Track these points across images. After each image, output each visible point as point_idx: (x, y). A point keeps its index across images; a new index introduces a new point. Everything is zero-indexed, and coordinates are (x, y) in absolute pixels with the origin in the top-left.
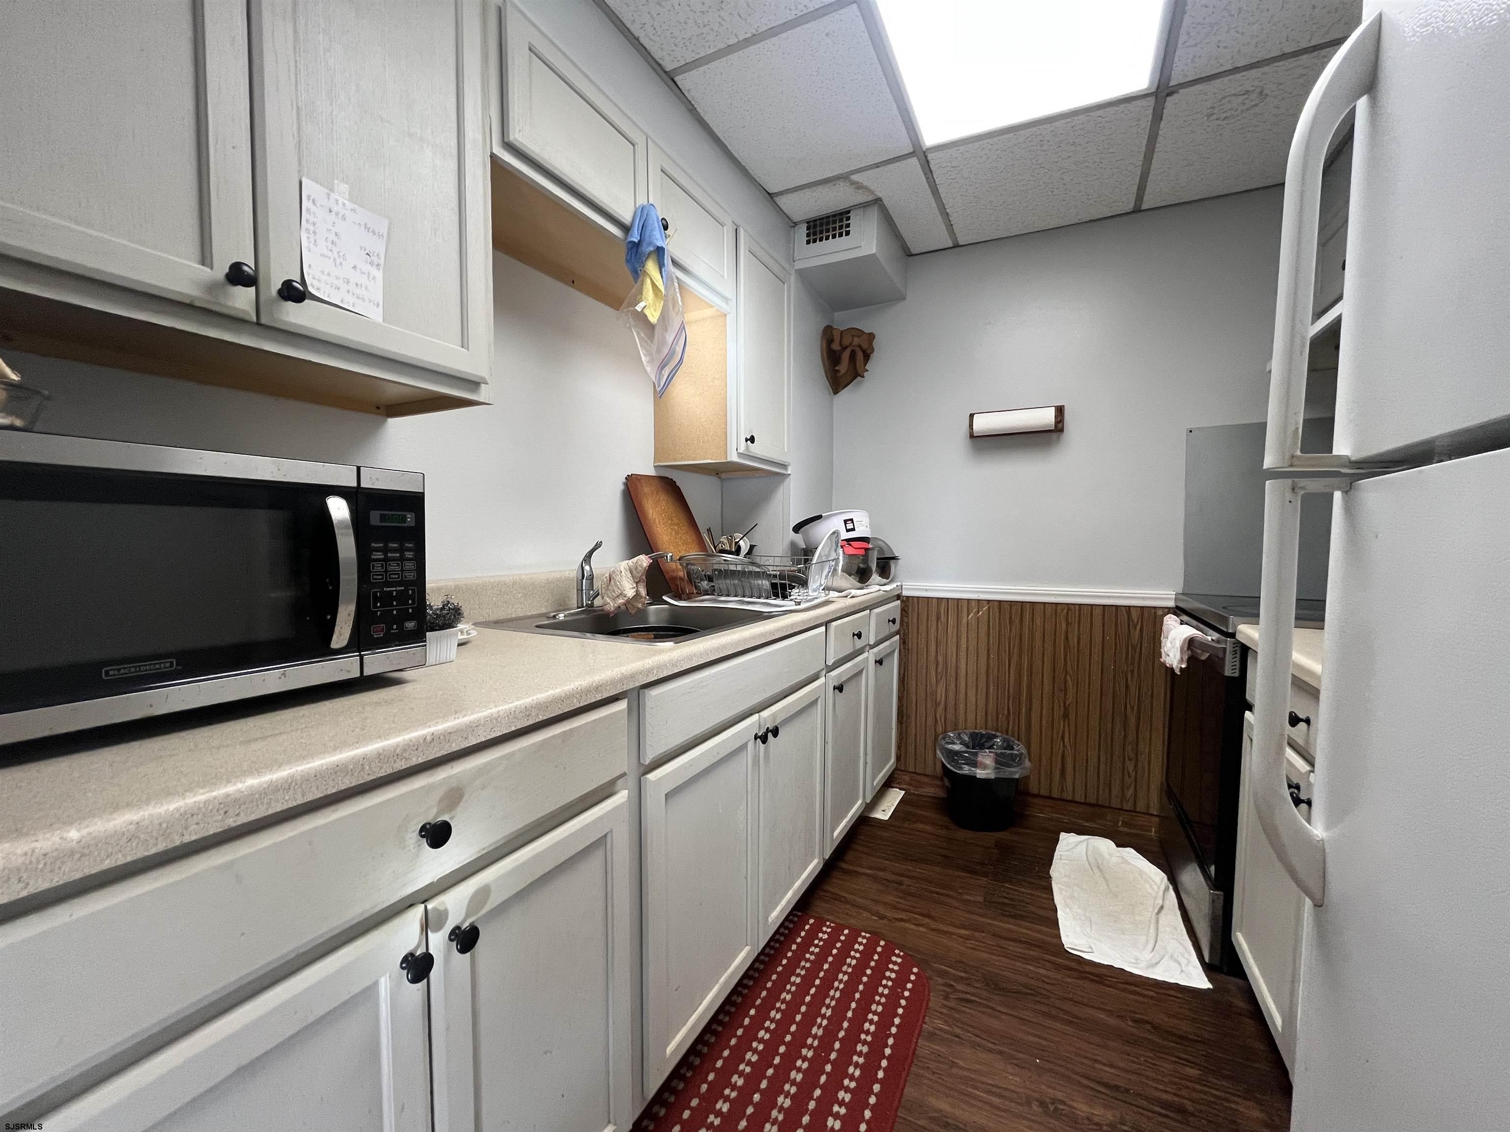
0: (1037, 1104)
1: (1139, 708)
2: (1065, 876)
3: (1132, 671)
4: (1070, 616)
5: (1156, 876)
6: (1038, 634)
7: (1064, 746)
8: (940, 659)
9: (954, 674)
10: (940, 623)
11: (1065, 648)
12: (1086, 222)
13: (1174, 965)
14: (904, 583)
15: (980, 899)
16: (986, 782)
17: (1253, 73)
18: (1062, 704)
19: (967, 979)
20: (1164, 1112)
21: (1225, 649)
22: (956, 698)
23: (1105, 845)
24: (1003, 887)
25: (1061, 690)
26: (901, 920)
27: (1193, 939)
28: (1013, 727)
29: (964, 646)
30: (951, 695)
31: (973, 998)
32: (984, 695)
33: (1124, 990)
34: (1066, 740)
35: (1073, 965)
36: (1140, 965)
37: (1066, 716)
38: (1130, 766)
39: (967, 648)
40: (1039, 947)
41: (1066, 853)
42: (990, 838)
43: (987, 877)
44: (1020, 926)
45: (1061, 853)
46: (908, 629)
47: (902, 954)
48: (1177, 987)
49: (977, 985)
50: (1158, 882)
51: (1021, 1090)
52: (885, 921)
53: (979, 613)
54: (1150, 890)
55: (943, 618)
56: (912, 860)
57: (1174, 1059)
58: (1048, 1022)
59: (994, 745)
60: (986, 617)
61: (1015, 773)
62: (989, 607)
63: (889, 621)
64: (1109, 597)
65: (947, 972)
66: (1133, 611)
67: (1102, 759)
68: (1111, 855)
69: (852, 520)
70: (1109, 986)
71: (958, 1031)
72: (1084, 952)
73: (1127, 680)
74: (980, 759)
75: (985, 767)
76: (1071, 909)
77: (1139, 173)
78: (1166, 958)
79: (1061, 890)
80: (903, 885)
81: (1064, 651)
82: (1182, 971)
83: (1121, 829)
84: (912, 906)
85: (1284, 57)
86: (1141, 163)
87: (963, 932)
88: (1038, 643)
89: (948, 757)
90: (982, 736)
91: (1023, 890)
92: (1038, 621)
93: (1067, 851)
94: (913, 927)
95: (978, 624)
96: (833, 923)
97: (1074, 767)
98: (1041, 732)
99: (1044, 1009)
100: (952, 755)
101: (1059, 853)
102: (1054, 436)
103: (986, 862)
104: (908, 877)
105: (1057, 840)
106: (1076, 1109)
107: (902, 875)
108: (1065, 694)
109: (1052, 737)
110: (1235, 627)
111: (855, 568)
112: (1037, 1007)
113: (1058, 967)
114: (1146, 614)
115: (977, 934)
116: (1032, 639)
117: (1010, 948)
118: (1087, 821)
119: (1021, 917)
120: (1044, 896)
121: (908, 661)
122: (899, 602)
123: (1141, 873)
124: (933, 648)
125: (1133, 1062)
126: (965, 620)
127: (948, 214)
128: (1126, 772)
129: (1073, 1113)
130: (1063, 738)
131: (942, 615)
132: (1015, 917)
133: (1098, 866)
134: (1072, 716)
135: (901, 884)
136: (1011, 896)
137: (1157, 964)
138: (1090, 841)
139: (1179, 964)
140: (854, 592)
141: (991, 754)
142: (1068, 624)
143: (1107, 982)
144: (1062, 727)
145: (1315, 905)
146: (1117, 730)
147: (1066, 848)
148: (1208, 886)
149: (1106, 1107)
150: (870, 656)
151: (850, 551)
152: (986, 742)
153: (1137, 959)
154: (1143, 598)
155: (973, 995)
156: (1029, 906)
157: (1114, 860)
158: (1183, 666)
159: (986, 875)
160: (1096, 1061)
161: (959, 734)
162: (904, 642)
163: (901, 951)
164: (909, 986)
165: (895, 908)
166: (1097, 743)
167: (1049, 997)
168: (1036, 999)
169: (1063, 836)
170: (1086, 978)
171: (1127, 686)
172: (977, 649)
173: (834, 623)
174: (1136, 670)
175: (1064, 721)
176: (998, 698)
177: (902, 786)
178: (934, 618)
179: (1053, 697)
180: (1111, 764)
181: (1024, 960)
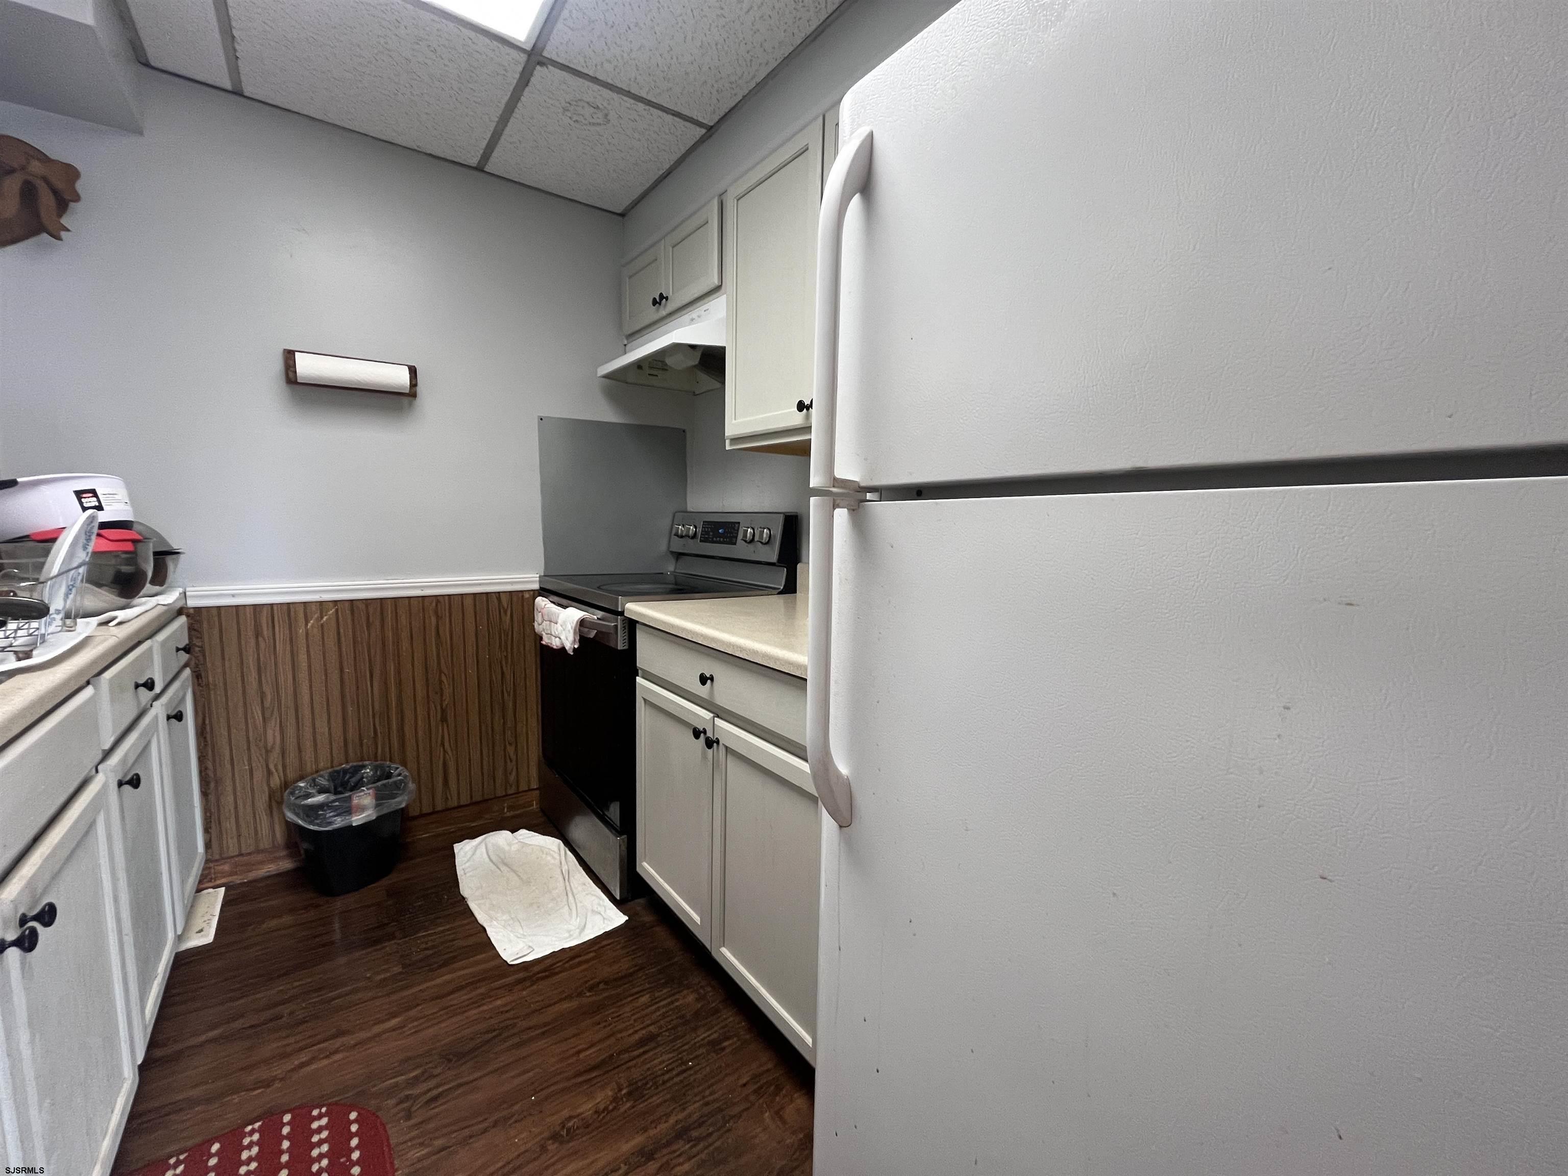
0: (550, 1142)
1: (515, 691)
2: (478, 888)
3: (506, 657)
4: (439, 609)
5: (553, 844)
6: (405, 635)
7: (445, 751)
8: (268, 689)
9: (291, 704)
10: (260, 639)
11: (437, 645)
12: (426, 154)
13: (598, 918)
14: (188, 589)
15: (397, 969)
16: (365, 827)
17: (606, 93)
18: (439, 707)
19: (423, 1073)
20: (641, 1050)
21: (616, 626)
22: (298, 737)
23: (501, 838)
24: (419, 938)
25: (436, 693)
26: (303, 1065)
27: (600, 885)
28: (383, 749)
29: (304, 665)
30: (291, 731)
31: (440, 1090)
32: (340, 720)
33: (572, 968)
34: (447, 744)
35: (521, 975)
36: (575, 935)
37: (444, 719)
38: (511, 750)
39: (310, 666)
40: (484, 979)
41: (467, 865)
42: (377, 891)
43: (394, 938)
44: (455, 970)
45: (463, 867)
46: (204, 656)
47: (324, 1110)
48: (607, 935)
49: (439, 1070)
50: (556, 849)
51: (530, 1145)
52: (277, 1085)
53: (322, 618)
54: (553, 861)
55: (266, 632)
56: (279, 977)
57: (629, 999)
58: (524, 1051)
59: (363, 778)
60: (333, 623)
61: (400, 803)
62: (337, 611)
63: (178, 650)
64: (480, 584)
65: (396, 1085)
66: (503, 597)
67: (485, 752)
68: (510, 845)
69: (93, 492)
70: (561, 972)
71: (439, 1143)
72: (525, 956)
73: (502, 667)
74: (355, 801)
75: (362, 809)
76: (496, 919)
77: (492, 129)
78: (589, 914)
79: (479, 905)
80: (282, 1017)
81: (437, 648)
82: (604, 919)
83: (508, 814)
84: (310, 1037)
85: (629, 94)
86: (497, 119)
87: (394, 1022)
88: (405, 645)
89: (308, 816)
90: (345, 771)
91: (441, 929)
92: (403, 620)
93: (468, 861)
94: (325, 1062)
95: (323, 633)
96: (182, 1153)
97: (457, 770)
98: (418, 746)
99: (516, 1040)
100: (312, 812)
101: (461, 868)
102: (405, 400)
103: (386, 921)
104: (283, 1002)
105: (453, 856)
106: (582, 1113)
107: (276, 1005)
108: (442, 695)
109: (431, 747)
110: (623, 606)
111: (110, 574)
112: (507, 1044)
113: (510, 988)
114: (515, 599)
115: (413, 1013)
116: (397, 642)
117: (455, 1002)
118: (473, 821)
119: (454, 959)
120: (465, 922)
121: (209, 703)
122: (183, 619)
123: (541, 849)
124: (252, 677)
125: (605, 1027)
126: (301, 631)
127: (233, 37)
128: (508, 757)
129: (583, 1119)
130: (443, 745)
131: (265, 628)
132: (445, 964)
133: (502, 862)
134: (451, 720)
135: (279, 1017)
136: (430, 944)
137: (585, 926)
138: (487, 840)
139: (600, 913)
140: (121, 615)
141: (371, 791)
142: (438, 618)
143: (557, 970)
144: (440, 731)
145: (841, 827)
146: (497, 718)
147: (466, 859)
148: (614, 835)
149: (603, 1088)
150: (159, 710)
151: (105, 546)
152: (350, 778)
153: (569, 931)
154: (512, 583)
155: (437, 1087)
156: (454, 942)
157: (515, 848)
158: (576, 646)
159: (392, 937)
160: (579, 1052)
161: (314, 780)
162: (197, 676)
163: (320, 1107)
164: (354, 1142)
165: (284, 1056)
166: (478, 738)
167: (514, 1025)
168: (503, 1036)
169: (457, 847)
170: (538, 979)
171: (503, 673)
172: (325, 665)
173: (108, 675)
174: (510, 655)
175: (443, 726)
176: (359, 720)
177: (218, 882)
178: (251, 633)
179: (428, 703)
180: (493, 755)
181: (475, 1005)
